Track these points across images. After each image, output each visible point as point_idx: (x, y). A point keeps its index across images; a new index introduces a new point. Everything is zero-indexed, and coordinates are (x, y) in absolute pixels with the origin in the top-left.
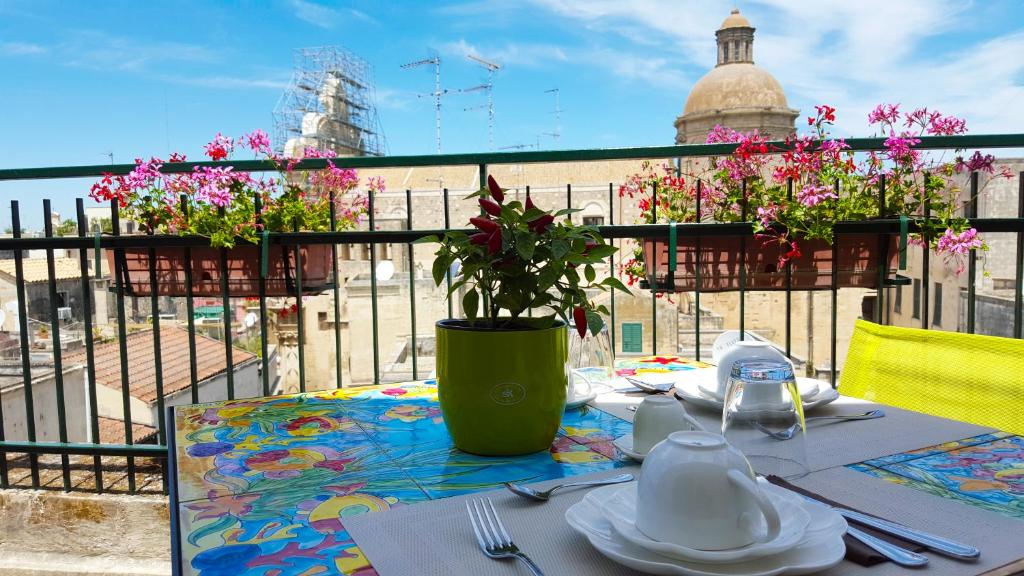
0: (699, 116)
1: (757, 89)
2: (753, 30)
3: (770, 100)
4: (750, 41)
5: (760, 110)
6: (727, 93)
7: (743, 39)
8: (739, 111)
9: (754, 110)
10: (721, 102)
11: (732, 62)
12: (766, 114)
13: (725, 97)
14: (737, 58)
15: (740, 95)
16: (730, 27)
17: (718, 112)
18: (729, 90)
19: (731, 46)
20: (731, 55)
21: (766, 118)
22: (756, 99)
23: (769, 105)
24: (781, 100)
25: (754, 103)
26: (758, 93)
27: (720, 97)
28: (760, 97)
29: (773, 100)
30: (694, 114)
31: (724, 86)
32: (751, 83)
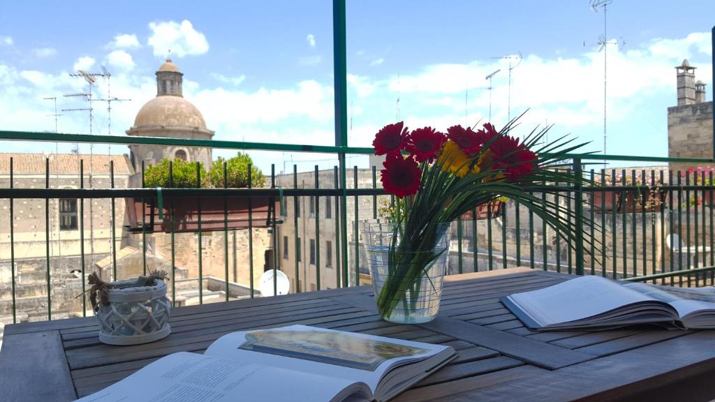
0: (149, 128)
1: (188, 115)
2: (182, 75)
3: (196, 123)
4: (180, 81)
5: (192, 129)
6: (168, 115)
7: (176, 80)
8: (178, 128)
9: (188, 129)
10: (164, 121)
11: (169, 95)
12: (195, 132)
13: (167, 118)
14: (172, 92)
15: (178, 117)
16: (167, 70)
17: (163, 127)
18: (169, 113)
19: (168, 83)
20: (168, 89)
21: (196, 134)
22: (188, 121)
23: (197, 126)
24: (203, 123)
25: (187, 124)
26: (189, 117)
27: (163, 117)
28: (191, 120)
29: (199, 123)
30: (144, 127)
31: (166, 110)
32: (184, 110)
